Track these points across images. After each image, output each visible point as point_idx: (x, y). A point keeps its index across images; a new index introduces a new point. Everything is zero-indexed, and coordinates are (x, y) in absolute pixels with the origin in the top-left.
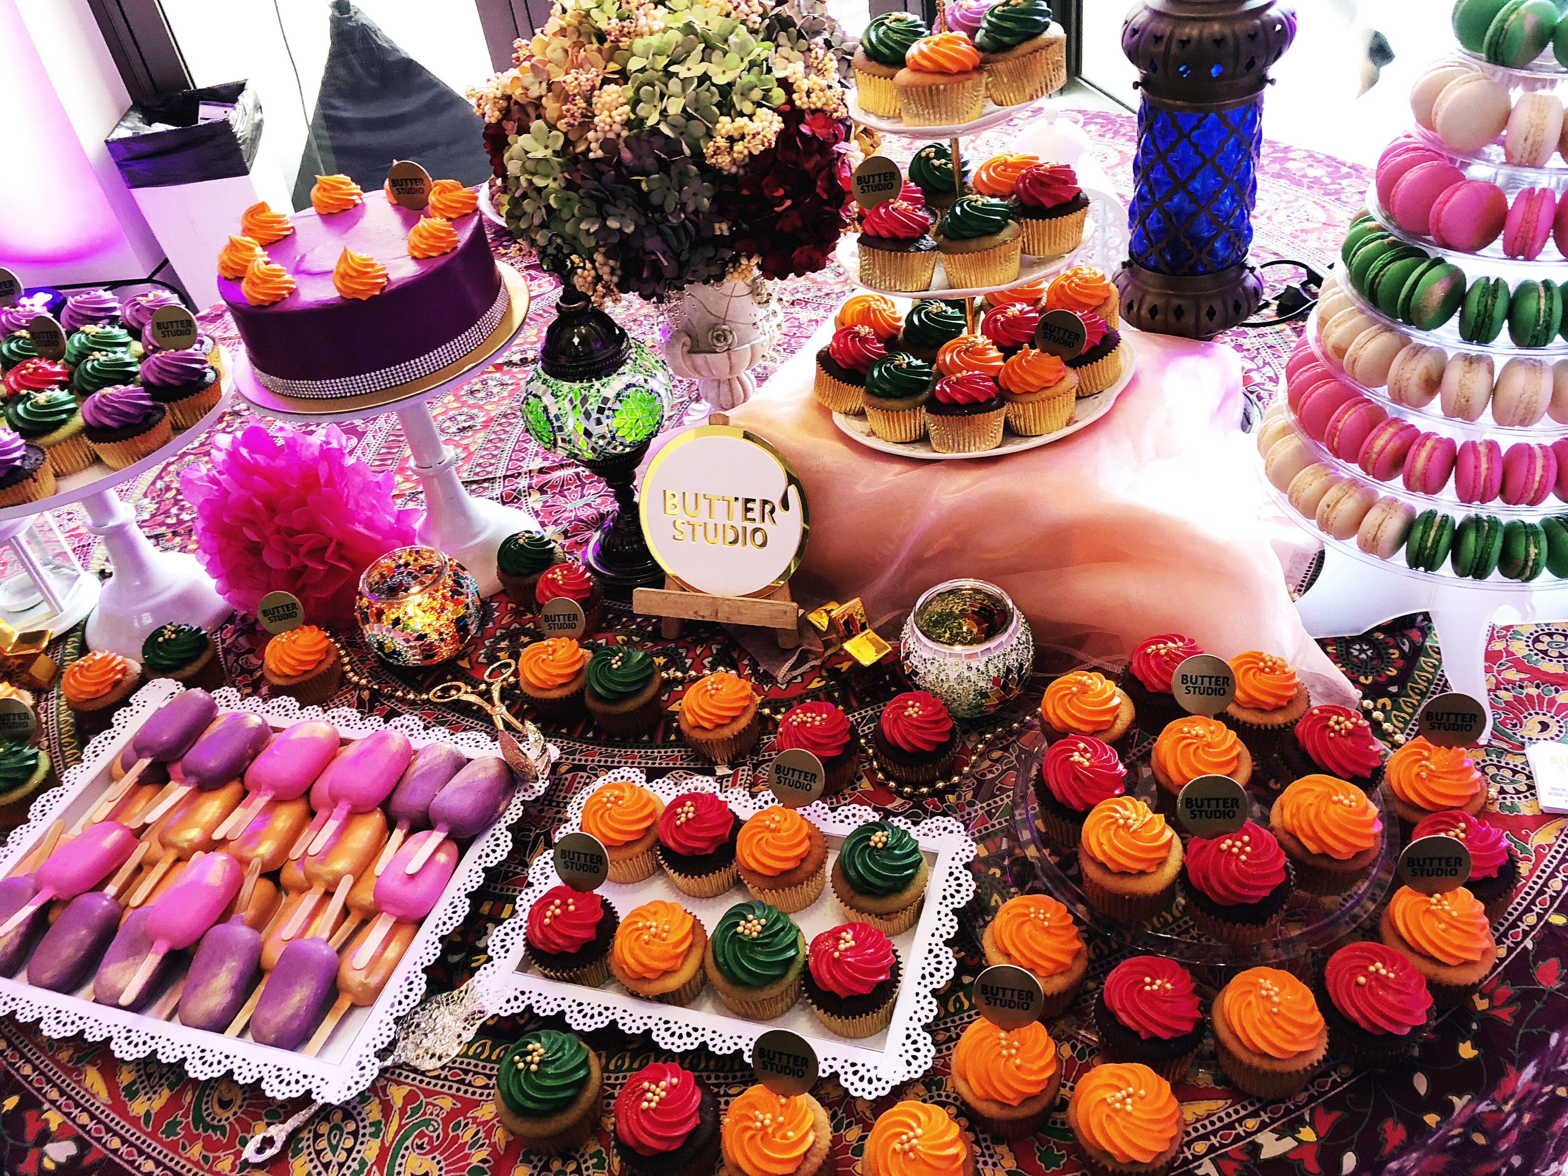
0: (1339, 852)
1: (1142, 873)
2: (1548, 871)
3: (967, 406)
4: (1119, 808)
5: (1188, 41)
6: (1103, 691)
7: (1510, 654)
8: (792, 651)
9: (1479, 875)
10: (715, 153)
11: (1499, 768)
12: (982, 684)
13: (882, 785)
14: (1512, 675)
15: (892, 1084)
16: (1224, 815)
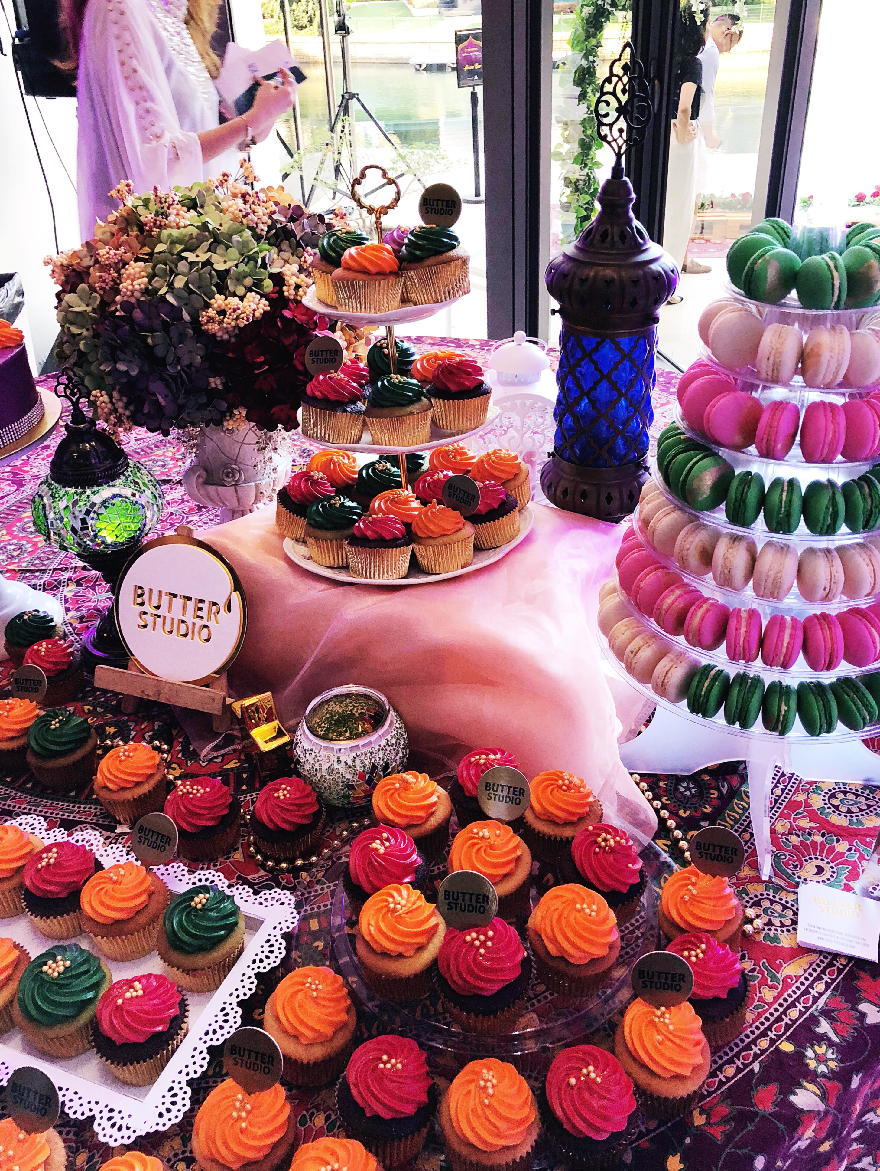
0: (573, 957)
1: (400, 956)
2: (790, 1000)
3: (374, 541)
4: (395, 894)
5: (586, 280)
6: (423, 789)
7: (808, 805)
8: (217, 735)
9: (708, 994)
10: (208, 322)
11: (772, 902)
12: (348, 776)
13: (252, 857)
14: (805, 823)
15: (138, 1133)
16: (475, 909)
